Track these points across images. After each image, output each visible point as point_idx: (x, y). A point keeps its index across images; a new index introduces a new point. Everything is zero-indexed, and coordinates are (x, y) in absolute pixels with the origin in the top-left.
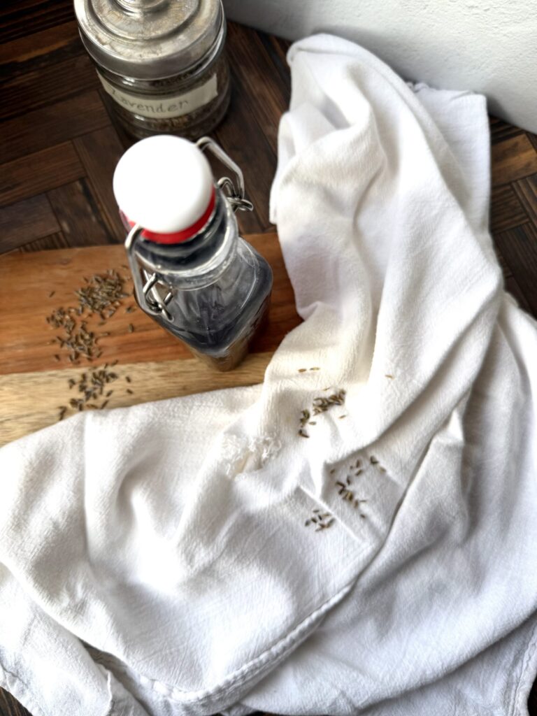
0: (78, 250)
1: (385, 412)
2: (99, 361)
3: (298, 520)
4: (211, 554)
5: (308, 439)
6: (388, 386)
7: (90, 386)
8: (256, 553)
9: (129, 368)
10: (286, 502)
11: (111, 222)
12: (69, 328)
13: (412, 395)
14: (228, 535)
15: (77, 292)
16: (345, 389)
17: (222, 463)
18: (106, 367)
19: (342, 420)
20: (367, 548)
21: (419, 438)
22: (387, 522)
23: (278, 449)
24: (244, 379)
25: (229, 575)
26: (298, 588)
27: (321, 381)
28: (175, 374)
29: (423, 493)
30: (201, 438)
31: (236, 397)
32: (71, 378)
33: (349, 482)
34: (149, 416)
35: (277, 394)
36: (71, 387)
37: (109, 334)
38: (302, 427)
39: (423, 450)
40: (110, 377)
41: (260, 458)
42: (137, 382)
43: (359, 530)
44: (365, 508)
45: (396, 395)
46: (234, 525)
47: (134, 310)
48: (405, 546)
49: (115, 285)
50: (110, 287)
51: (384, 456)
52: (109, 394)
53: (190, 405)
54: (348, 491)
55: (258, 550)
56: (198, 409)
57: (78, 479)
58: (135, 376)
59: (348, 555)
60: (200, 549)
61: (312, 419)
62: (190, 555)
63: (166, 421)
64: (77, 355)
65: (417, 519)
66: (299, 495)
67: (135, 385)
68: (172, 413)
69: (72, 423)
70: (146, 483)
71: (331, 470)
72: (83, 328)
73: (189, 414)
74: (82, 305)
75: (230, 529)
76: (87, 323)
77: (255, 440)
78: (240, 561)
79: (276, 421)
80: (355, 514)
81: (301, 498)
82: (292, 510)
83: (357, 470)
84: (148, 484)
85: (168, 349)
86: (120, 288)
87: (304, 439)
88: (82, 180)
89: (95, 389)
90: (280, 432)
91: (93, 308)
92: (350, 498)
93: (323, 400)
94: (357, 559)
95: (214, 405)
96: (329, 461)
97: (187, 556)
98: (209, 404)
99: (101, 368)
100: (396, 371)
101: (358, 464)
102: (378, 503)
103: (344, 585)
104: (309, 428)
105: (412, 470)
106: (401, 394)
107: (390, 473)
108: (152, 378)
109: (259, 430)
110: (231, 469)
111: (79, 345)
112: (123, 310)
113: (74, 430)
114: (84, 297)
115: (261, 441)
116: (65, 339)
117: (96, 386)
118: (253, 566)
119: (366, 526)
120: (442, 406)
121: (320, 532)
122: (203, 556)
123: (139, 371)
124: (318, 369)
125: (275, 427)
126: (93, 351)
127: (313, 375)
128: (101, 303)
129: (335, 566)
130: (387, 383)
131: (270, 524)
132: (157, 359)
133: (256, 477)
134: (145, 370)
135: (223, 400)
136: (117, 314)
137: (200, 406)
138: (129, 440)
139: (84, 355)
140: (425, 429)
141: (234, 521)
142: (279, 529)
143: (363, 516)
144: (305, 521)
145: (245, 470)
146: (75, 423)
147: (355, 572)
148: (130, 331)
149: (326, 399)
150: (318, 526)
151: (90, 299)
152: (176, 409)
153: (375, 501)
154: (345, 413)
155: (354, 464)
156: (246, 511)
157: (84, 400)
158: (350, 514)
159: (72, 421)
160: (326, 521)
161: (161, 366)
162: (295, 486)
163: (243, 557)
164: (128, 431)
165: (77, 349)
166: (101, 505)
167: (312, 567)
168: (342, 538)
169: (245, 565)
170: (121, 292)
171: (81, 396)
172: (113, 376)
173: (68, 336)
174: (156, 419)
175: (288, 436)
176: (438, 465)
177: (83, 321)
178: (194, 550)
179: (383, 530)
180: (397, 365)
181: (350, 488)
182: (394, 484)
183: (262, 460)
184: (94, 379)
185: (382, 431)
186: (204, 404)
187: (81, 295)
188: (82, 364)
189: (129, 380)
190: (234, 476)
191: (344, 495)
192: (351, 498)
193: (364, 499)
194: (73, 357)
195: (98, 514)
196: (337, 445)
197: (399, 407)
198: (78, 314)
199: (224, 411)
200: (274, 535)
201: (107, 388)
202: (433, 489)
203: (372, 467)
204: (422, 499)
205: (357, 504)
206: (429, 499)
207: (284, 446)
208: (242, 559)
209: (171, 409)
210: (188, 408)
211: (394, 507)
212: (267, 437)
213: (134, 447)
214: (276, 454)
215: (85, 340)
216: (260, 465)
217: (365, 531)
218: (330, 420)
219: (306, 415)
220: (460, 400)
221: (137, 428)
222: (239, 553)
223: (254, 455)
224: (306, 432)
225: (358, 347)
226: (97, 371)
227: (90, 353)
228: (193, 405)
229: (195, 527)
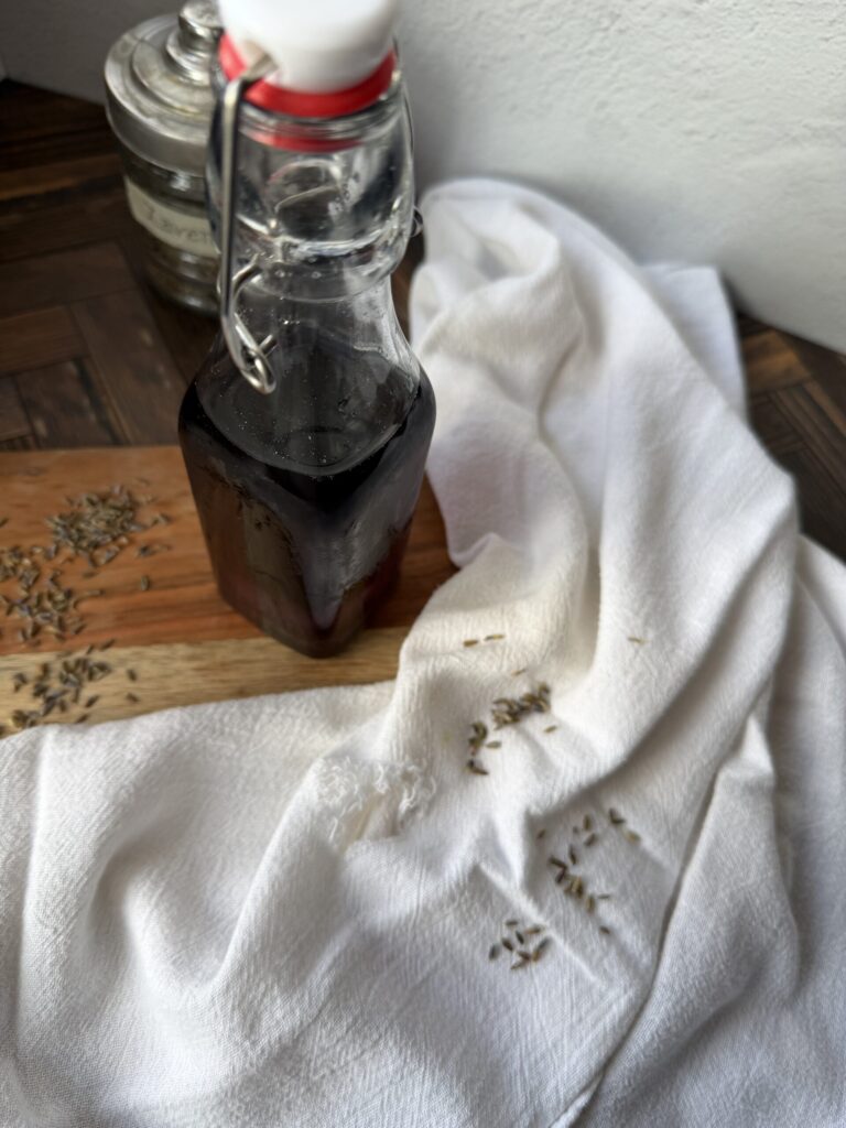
0: (61, 453)
1: (634, 707)
2: (78, 640)
3: (475, 945)
4: (298, 1012)
5: (486, 778)
6: (635, 657)
7: (55, 685)
8: (392, 1014)
9: (137, 653)
10: (452, 898)
11: (123, 422)
12: (28, 580)
13: (679, 675)
14: (333, 973)
15: (51, 520)
16: (549, 682)
17: (321, 814)
18: (89, 652)
19: (551, 735)
20: (617, 1000)
21: (695, 768)
22: (652, 942)
23: (429, 797)
24: (356, 673)
25: (333, 1072)
26: (482, 1097)
27: (508, 657)
28: (224, 666)
29: (715, 878)
30: (272, 786)
31: (343, 702)
32: (18, 672)
33: (574, 858)
34: (171, 728)
35: (427, 680)
36: (17, 688)
37: (103, 593)
38: (473, 754)
39: (703, 795)
40: (95, 669)
41: (396, 812)
42: (149, 679)
43: (601, 959)
44: (609, 913)
45: (651, 674)
46: (344, 952)
47: (154, 553)
48: (692, 995)
49: (122, 510)
50: (112, 512)
51: (634, 808)
52: (91, 703)
53: (255, 711)
54: (574, 878)
55: (395, 1006)
56: (270, 721)
57: (14, 857)
58: (145, 668)
59: (580, 1020)
60: (273, 1000)
61: (492, 737)
62: (250, 1017)
63: (204, 741)
64: (37, 630)
65: (708, 934)
66: (476, 884)
67: (145, 685)
68: (218, 726)
69: (13, 745)
70: (155, 872)
71: (539, 830)
72: (54, 580)
73: (252, 731)
74: (57, 543)
75: (335, 960)
76: (62, 573)
77: (387, 768)
78: (358, 1032)
79: (426, 735)
80: (590, 926)
81: (482, 891)
82: (463, 921)
83: (585, 836)
84: (161, 874)
85: (214, 621)
86: (131, 515)
87: (479, 779)
88: (78, 361)
89: (64, 692)
90: (433, 759)
91: (77, 547)
92: (578, 891)
93: (509, 703)
94: (600, 1026)
95: (302, 712)
96: (535, 810)
97: (244, 1017)
98: (292, 711)
99: (81, 654)
100: (645, 632)
101: (588, 824)
102: (632, 901)
103: (577, 1091)
104: (487, 757)
105: (686, 836)
106: (660, 673)
107: (648, 843)
108: (178, 672)
109: (395, 750)
110: (339, 829)
111: (44, 610)
112: (133, 552)
113: (17, 757)
114: (64, 527)
115: (398, 773)
116: (18, 601)
117: (67, 687)
118: (386, 1044)
119: (613, 952)
120: (729, 707)
121: (521, 972)
122: (279, 1017)
123: (154, 661)
124: (501, 637)
125: (425, 748)
126: (69, 622)
127: (493, 648)
128: (94, 537)
129: (555, 1046)
130: (632, 651)
131: (417, 956)
132: (189, 638)
133: (389, 849)
134: (168, 658)
135: (318, 706)
136: (121, 559)
137: (274, 715)
138: (128, 774)
139: (52, 629)
140: (705, 750)
141: (344, 944)
142: (436, 969)
143: (605, 931)
144: (488, 949)
145: (365, 836)
146: (20, 745)
147: (598, 1056)
148: (143, 587)
149: (514, 702)
150: (516, 959)
151: (73, 531)
152: (226, 719)
153: (627, 899)
154: (554, 723)
155: (580, 824)
156: (367, 926)
157: (41, 713)
158: (580, 926)
159: (12, 741)
160: (531, 947)
161: (198, 651)
162: (470, 862)
163: (365, 1023)
164: (129, 756)
165: (39, 618)
166: (58, 911)
167: (507, 1050)
168: (566, 981)
169: (369, 1043)
170: (132, 521)
171: (37, 705)
172: (103, 668)
173: (24, 594)
174: (187, 735)
175: (449, 769)
176: (735, 822)
177: (55, 569)
178: (259, 1004)
179: (646, 960)
180: (646, 623)
181: (576, 871)
182: (657, 866)
183: (400, 817)
184: (64, 673)
185: (633, 743)
186: (282, 711)
187: (57, 524)
188: (43, 647)
189: (132, 676)
190: (343, 849)
191: (566, 884)
192: (580, 891)
193: (606, 892)
194: (29, 631)
195: (49, 932)
196: (547, 777)
197: (660, 698)
198: (48, 557)
199: (322, 726)
200: (425, 980)
201: (89, 691)
202: (730, 870)
203: (612, 830)
204: (715, 893)
205: (592, 905)
206: (728, 891)
207: (441, 790)
208: (362, 1027)
209: (216, 717)
210: (250, 718)
211: (661, 914)
212: (410, 765)
213: (138, 789)
214: (426, 806)
215: (55, 603)
216: (396, 829)
217: (611, 961)
218: (529, 738)
219: (481, 731)
220: (759, 695)
221: (147, 751)
222: (357, 1012)
223: (383, 806)
224: (481, 765)
225: (572, 594)
226: (71, 659)
227: (61, 625)
228: (261, 712)
229: (263, 950)
